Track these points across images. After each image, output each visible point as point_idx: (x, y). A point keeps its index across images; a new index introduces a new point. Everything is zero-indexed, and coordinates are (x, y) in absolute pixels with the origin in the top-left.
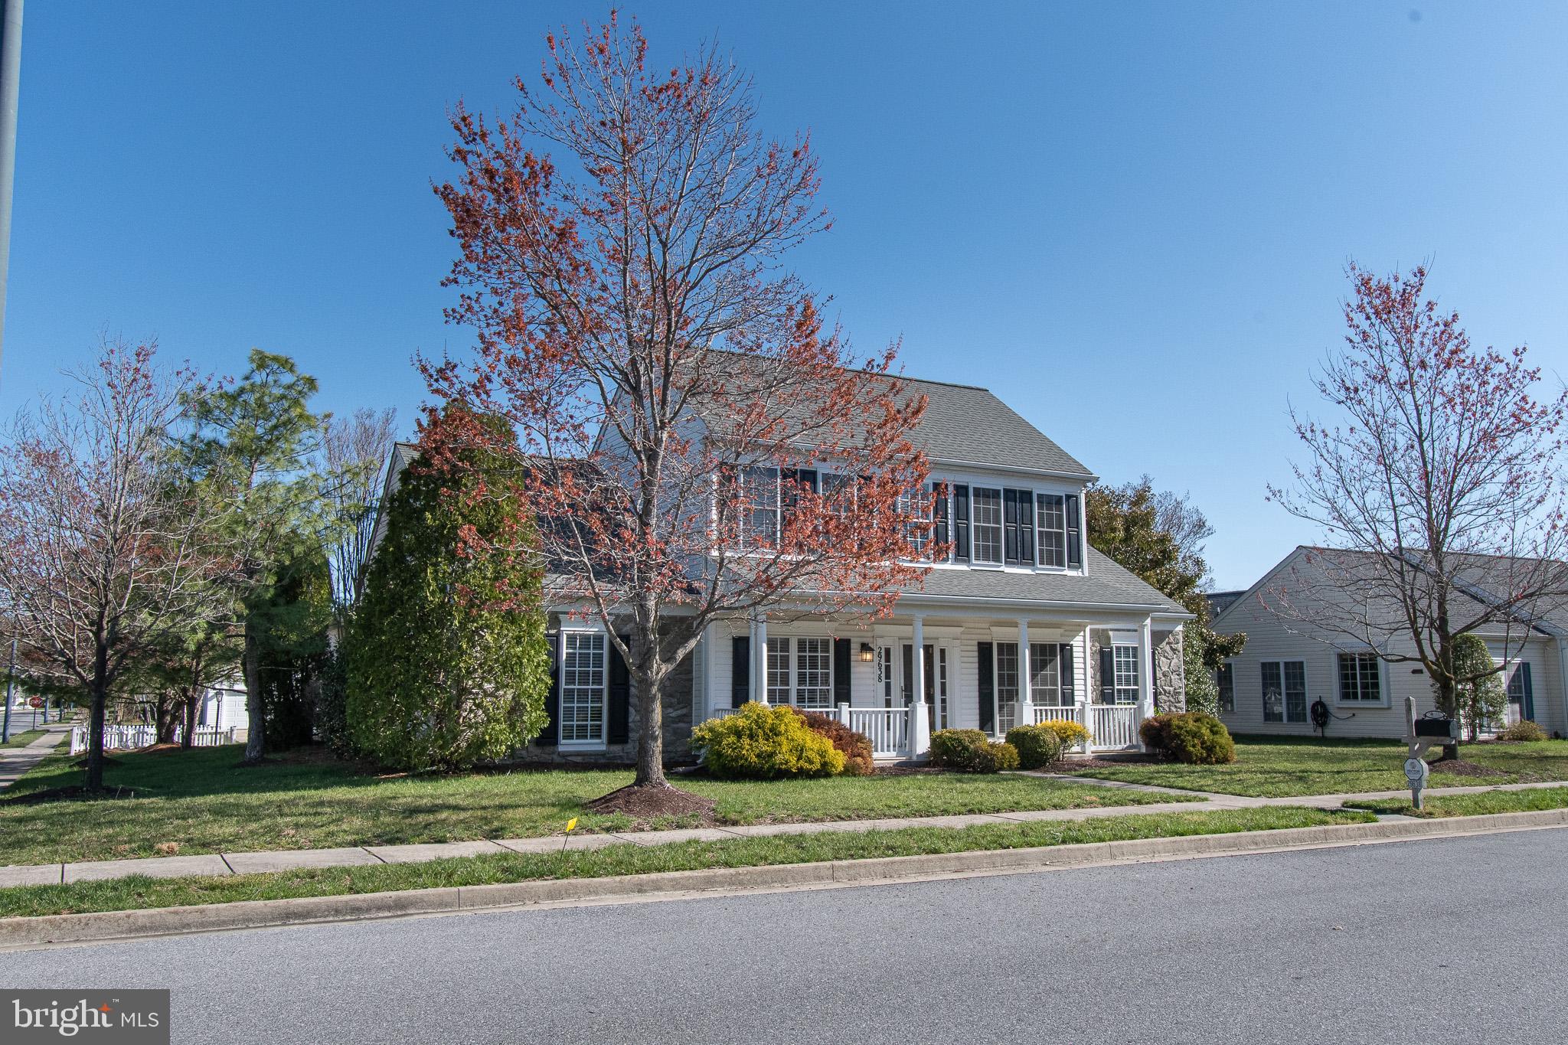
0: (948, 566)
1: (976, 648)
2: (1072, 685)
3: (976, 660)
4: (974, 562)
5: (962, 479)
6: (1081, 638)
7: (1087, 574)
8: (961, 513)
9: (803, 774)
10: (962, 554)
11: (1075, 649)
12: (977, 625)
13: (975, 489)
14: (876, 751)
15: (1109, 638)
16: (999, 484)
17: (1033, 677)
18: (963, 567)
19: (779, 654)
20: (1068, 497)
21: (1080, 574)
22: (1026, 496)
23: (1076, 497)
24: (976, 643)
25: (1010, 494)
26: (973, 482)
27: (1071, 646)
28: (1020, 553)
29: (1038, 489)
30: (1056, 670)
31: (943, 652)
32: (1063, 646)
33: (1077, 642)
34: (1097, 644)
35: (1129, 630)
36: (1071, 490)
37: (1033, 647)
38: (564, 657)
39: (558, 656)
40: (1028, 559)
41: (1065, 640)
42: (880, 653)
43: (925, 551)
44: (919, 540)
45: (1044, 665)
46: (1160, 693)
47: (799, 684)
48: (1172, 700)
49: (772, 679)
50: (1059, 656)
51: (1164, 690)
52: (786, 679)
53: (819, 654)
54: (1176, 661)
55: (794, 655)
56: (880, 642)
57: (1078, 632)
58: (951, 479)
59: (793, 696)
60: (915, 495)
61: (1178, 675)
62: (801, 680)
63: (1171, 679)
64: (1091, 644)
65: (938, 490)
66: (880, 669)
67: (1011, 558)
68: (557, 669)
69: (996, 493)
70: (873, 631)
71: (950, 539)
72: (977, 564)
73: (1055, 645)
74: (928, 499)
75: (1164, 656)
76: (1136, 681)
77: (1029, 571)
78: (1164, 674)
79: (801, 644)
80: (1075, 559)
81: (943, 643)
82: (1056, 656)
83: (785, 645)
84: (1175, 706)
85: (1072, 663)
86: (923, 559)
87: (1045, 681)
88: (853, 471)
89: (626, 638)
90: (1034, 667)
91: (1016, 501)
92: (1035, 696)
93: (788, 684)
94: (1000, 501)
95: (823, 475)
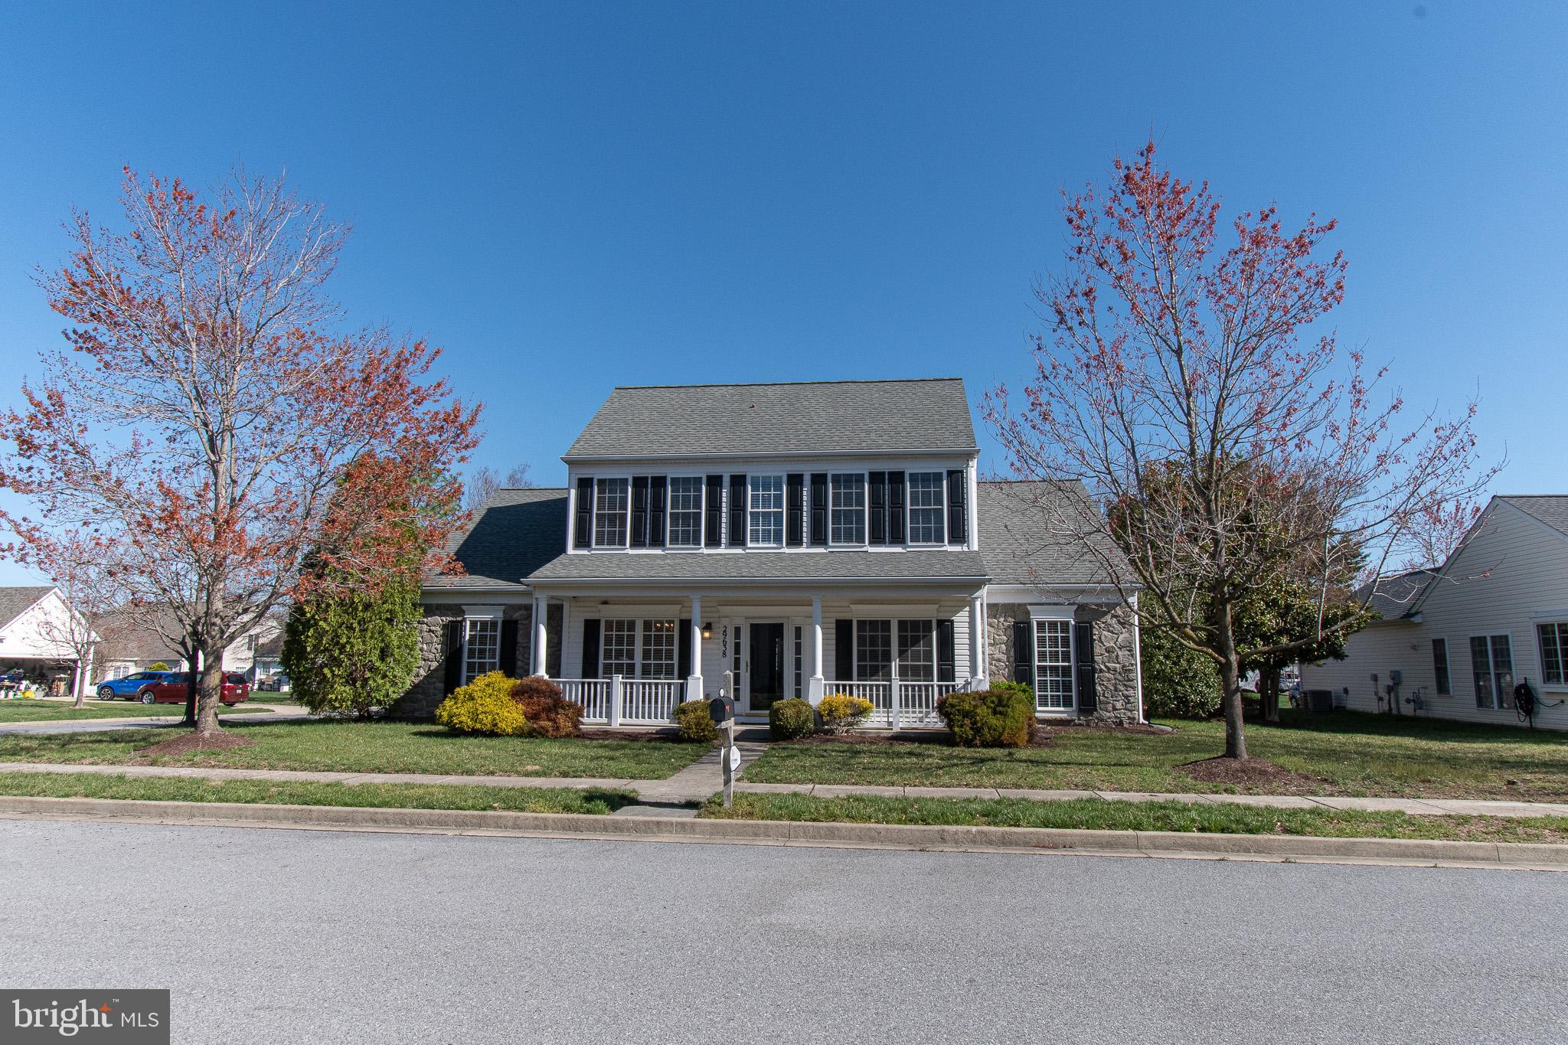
0: (803, 550)
1: (834, 626)
2: (953, 660)
3: (834, 636)
4: (831, 544)
5: (819, 468)
6: (967, 614)
7: (975, 547)
8: (818, 503)
9: (475, 733)
10: (818, 539)
11: (957, 623)
12: (834, 604)
13: (834, 476)
15: (1028, 613)
16: (864, 469)
17: (902, 654)
18: (821, 550)
19: (626, 633)
20: (950, 473)
21: (965, 549)
22: (897, 478)
23: (962, 472)
24: (834, 620)
25: (876, 478)
26: (831, 469)
27: (952, 622)
28: (888, 530)
29: (910, 468)
30: (931, 645)
31: (798, 630)
32: (941, 623)
33: (961, 621)
34: (1010, 619)
35: (1049, 604)
36: (954, 465)
37: (902, 624)
38: (467, 638)
39: (462, 637)
40: (898, 539)
41: (943, 616)
42: (725, 631)
43: (778, 539)
44: (772, 528)
45: (915, 641)
46: (1101, 671)
47: (644, 659)
48: (1119, 677)
49: (619, 654)
50: (935, 633)
51: (1106, 667)
52: (631, 655)
53: (664, 633)
54: (1127, 635)
55: (639, 634)
56: (725, 621)
57: (960, 608)
58: (807, 471)
59: (638, 669)
60: (767, 487)
61: (1129, 651)
62: (646, 655)
63: (1117, 656)
64: (1002, 619)
65: (795, 481)
66: (725, 645)
67: (877, 539)
68: (461, 646)
69: (859, 479)
70: (719, 611)
71: (805, 524)
72: (834, 546)
73: (931, 621)
74: (781, 490)
75: (1109, 631)
76: (1066, 658)
77: (898, 549)
78: (1108, 650)
79: (647, 625)
80: (959, 535)
81: (798, 622)
82: (931, 631)
83: (631, 626)
84: (1125, 685)
85: (953, 638)
86: (775, 545)
87: (916, 656)
88: (702, 472)
89: (516, 622)
90: (903, 642)
91: (884, 483)
92: (903, 672)
93: (633, 659)
94: (864, 485)
95: (672, 479)
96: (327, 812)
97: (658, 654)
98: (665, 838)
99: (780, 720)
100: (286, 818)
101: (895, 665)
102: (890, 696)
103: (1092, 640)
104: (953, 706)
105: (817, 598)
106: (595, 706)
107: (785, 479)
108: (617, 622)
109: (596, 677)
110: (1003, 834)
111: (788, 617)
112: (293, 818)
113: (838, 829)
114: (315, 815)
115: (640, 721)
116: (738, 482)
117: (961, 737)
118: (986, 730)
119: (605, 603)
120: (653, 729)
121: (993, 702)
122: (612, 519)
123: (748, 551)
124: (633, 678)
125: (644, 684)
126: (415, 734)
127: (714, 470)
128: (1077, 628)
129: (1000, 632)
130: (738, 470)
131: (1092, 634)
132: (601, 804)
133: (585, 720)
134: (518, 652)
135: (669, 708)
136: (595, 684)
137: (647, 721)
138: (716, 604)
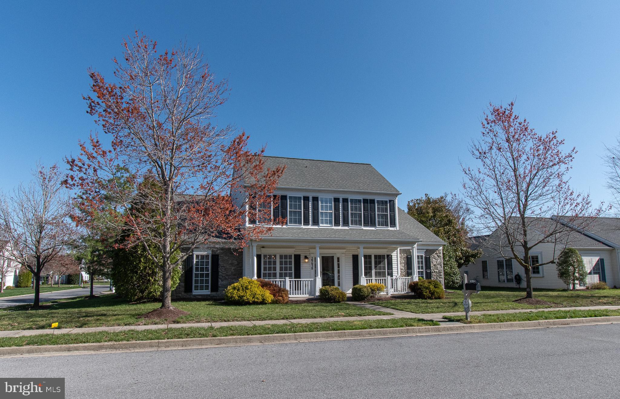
0: (340, 228)
1: (352, 257)
2: (392, 269)
3: (352, 261)
5: (345, 196)
6: (396, 253)
7: (398, 229)
8: (345, 209)
10: (346, 223)
11: (393, 257)
12: (352, 249)
13: (351, 200)
14: (290, 294)
16: (361, 197)
17: (375, 267)
18: (347, 228)
19: (272, 260)
20: (390, 201)
21: (395, 229)
22: (372, 201)
23: (393, 201)
24: (351, 255)
25: (365, 201)
26: (350, 197)
27: (392, 255)
28: (370, 221)
29: (377, 199)
30: (385, 264)
31: (338, 259)
32: (388, 256)
33: (394, 254)
34: (405, 255)
36: (391, 198)
37: (375, 256)
38: (195, 262)
39: (192, 262)
40: (373, 224)
41: (388, 254)
42: (312, 259)
43: (331, 223)
44: (328, 218)
45: (380, 263)
46: (433, 272)
47: (280, 271)
48: (438, 275)
49: (270, 269)
50: (386, 260)
51: (434, 271)
52: (275, 269)
54: (440, 260)
55: (278, 260)
56: (312, 255)
57: (394, 251)
58: (341, 197)
59: (278, 275)
60: (326, 202)
61: (441, 265)
62: (281, 269)
63: (437, 267)
64: (403, 255)
65: (336, 200)
66: (312, 265)
67: (366, 224)
68: (192, 266)
69: (360, 201)
70: (309, 251)
72: (352, 227)
73: (385, 255)
74: (332, 204)
75: (434, 259)
76: (422, 269)
77: (373, 229)
78: (434, 265)
79: (281, 257)
80: (393, 224)
81: (338, 255)
82: (385, 259)
83: (275, 256)
84: (439, 277)
85: (392, 262)
86: (330, 226)
87: (380, 269)
88: (301, 195)
89: (218, 255)
90: (376, 263)
91: (368, 203)
92: (376, 274)
93: (276, 271)
94: (361, 204)
95: (290, 197)
97: (286, 269)
101: (373, 272)
103: (430, 262)
107: (333, 200)
111: (336, 254)
115: (297, 296)
116: (315, 199)
119: (263, 247)
123: (320, 227)
124: (276, 279)
127: (306, 194)
128: (426, 258)
129: (402, 259)
130: (315, 195)
131: (430, 260)
134: (219, 269)
138: (308, 248)
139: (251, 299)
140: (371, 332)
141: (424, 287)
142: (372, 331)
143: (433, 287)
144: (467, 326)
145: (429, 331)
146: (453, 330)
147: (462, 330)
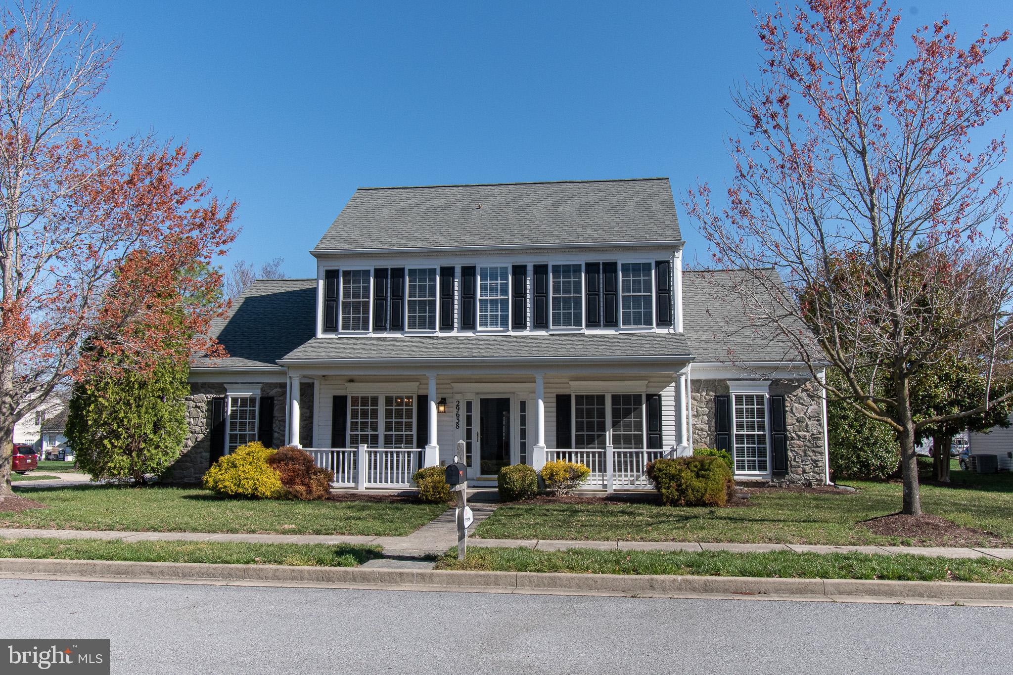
0: (526, 333)
1: (554, 400)
2: (661, 430)
3: (554, 410)
4: (551, 327)
5: (540, 260)
6: (673, 389)
7: (680, 328)
8: (540, 288)
9: (237, 496)
10: (540, 322)
11: (663, 398)
12: (554, 381)
13: (554, 267)
15: (727, 388)
16: (581, 260)
17: (615, 424)
18: (543, 333)
19: (370, 408)
20: (658, 263)
21: (672, 331)
22: (611, 268)
23: (668, 262)
24: (554, 395)
25: (592, 268)
26: (552, 261)
27: (660, 396)
29: (622, 259)
30: (641, 418)
31: (523, 405)
32: (649, 397)
33: (667, 396)
34: (711, 393)
35: (746, 380)
36: (662, 257)
37: (616, 399)
38: (229, 412)
39: (225, 412)
40: (611, 322)
41: (652, 391)
42: (458, 405)
43: (504, 323)
44: (499, 313)
45: (627, 413)
46: (792, 438)
47: (386, 431)
48: (808, 444)
49: (364, 426)
50: (644, 406)
51: (797, 435)
52: (374, 427)
53: (404, 407)
54: (816, 407)
55: (382, 408)
56: (458, 397)
57: (668, 384)
58: (530, 262)
59: (381, 439)
60: (494, 277)
61: (818, 421)
62: (388, 427)
63: (807, 425)
64: (704, 394)
65: (519, 271)
66: (458, 418)
67: (592, 323)
68: (224, 420)
69: (577, 269)
70: (452, 388)
71: (528, 310)
72: (554, 330)
73: (641, 396)
74: (507, 279)
75: (799, 403)
76: (761, 427)
77: (611, 332)
78: (798, 420)
79: (389, 400)
80: (666, 318)
81: (523, 397)
82: (641, 405)
83: (375, 401)
84: (814, 451)
85: (660, 411)
86: (502, 329)
87: (628, 427)
88: (436, 264)
89: (271, 399)
90: (616, 414)
91: (599, 273)
92: (616, 441)
93: (377, 431)
94: (581, 274)
95: (410, 270)
96: (109, 566)
97: (399, 426)
98: (406, 587)
99: (507, 483)
100: (73, 571)
101: (609, 435)
102: (605, 461)
103: (785, 412)
104: (660, 470)
105: (539, 376)
106: (343, 472)
107: (510, 270)
108: (362, 398)
109: (344, 446)
110: (706, 583)
111: (514, 393)
112: (80, 571)
113: (559, 578)
114: (98, 569)
115: (384, 485)
116: (469, 272)
117: (668, 497)
118: (690, 491)
119: (351, 381)
120: (395, 492)
121: (696, 467)
122: (356, 306)
123: (477, 334)
124: (377, 447)
125: (386, 453)
126: (185, 497)
127: (447, 262)
128: (772, 401)
129: (703, 405)
130: (468, 262)
131: (784, 406)
132: (350, 558)
133: (335, 484)
134: (274, 425)
135: (409, 473)
136: (344, 452)
137: (389, 485)
138: (449, 381)
139: (232, 488)
140: (155, 569)
141: (665, 474)
142: (158, 567)
143: (693, 474)
144: (413, 575)
145: (302, 578)
146: (369, 581)
147: (396, 582)
